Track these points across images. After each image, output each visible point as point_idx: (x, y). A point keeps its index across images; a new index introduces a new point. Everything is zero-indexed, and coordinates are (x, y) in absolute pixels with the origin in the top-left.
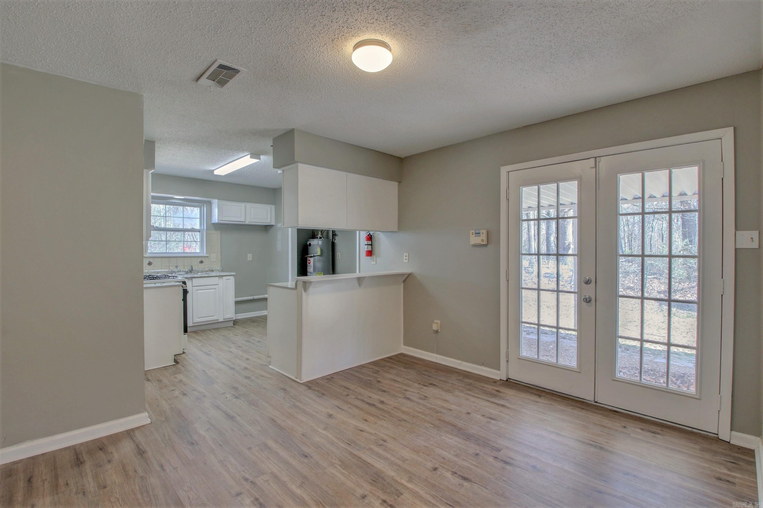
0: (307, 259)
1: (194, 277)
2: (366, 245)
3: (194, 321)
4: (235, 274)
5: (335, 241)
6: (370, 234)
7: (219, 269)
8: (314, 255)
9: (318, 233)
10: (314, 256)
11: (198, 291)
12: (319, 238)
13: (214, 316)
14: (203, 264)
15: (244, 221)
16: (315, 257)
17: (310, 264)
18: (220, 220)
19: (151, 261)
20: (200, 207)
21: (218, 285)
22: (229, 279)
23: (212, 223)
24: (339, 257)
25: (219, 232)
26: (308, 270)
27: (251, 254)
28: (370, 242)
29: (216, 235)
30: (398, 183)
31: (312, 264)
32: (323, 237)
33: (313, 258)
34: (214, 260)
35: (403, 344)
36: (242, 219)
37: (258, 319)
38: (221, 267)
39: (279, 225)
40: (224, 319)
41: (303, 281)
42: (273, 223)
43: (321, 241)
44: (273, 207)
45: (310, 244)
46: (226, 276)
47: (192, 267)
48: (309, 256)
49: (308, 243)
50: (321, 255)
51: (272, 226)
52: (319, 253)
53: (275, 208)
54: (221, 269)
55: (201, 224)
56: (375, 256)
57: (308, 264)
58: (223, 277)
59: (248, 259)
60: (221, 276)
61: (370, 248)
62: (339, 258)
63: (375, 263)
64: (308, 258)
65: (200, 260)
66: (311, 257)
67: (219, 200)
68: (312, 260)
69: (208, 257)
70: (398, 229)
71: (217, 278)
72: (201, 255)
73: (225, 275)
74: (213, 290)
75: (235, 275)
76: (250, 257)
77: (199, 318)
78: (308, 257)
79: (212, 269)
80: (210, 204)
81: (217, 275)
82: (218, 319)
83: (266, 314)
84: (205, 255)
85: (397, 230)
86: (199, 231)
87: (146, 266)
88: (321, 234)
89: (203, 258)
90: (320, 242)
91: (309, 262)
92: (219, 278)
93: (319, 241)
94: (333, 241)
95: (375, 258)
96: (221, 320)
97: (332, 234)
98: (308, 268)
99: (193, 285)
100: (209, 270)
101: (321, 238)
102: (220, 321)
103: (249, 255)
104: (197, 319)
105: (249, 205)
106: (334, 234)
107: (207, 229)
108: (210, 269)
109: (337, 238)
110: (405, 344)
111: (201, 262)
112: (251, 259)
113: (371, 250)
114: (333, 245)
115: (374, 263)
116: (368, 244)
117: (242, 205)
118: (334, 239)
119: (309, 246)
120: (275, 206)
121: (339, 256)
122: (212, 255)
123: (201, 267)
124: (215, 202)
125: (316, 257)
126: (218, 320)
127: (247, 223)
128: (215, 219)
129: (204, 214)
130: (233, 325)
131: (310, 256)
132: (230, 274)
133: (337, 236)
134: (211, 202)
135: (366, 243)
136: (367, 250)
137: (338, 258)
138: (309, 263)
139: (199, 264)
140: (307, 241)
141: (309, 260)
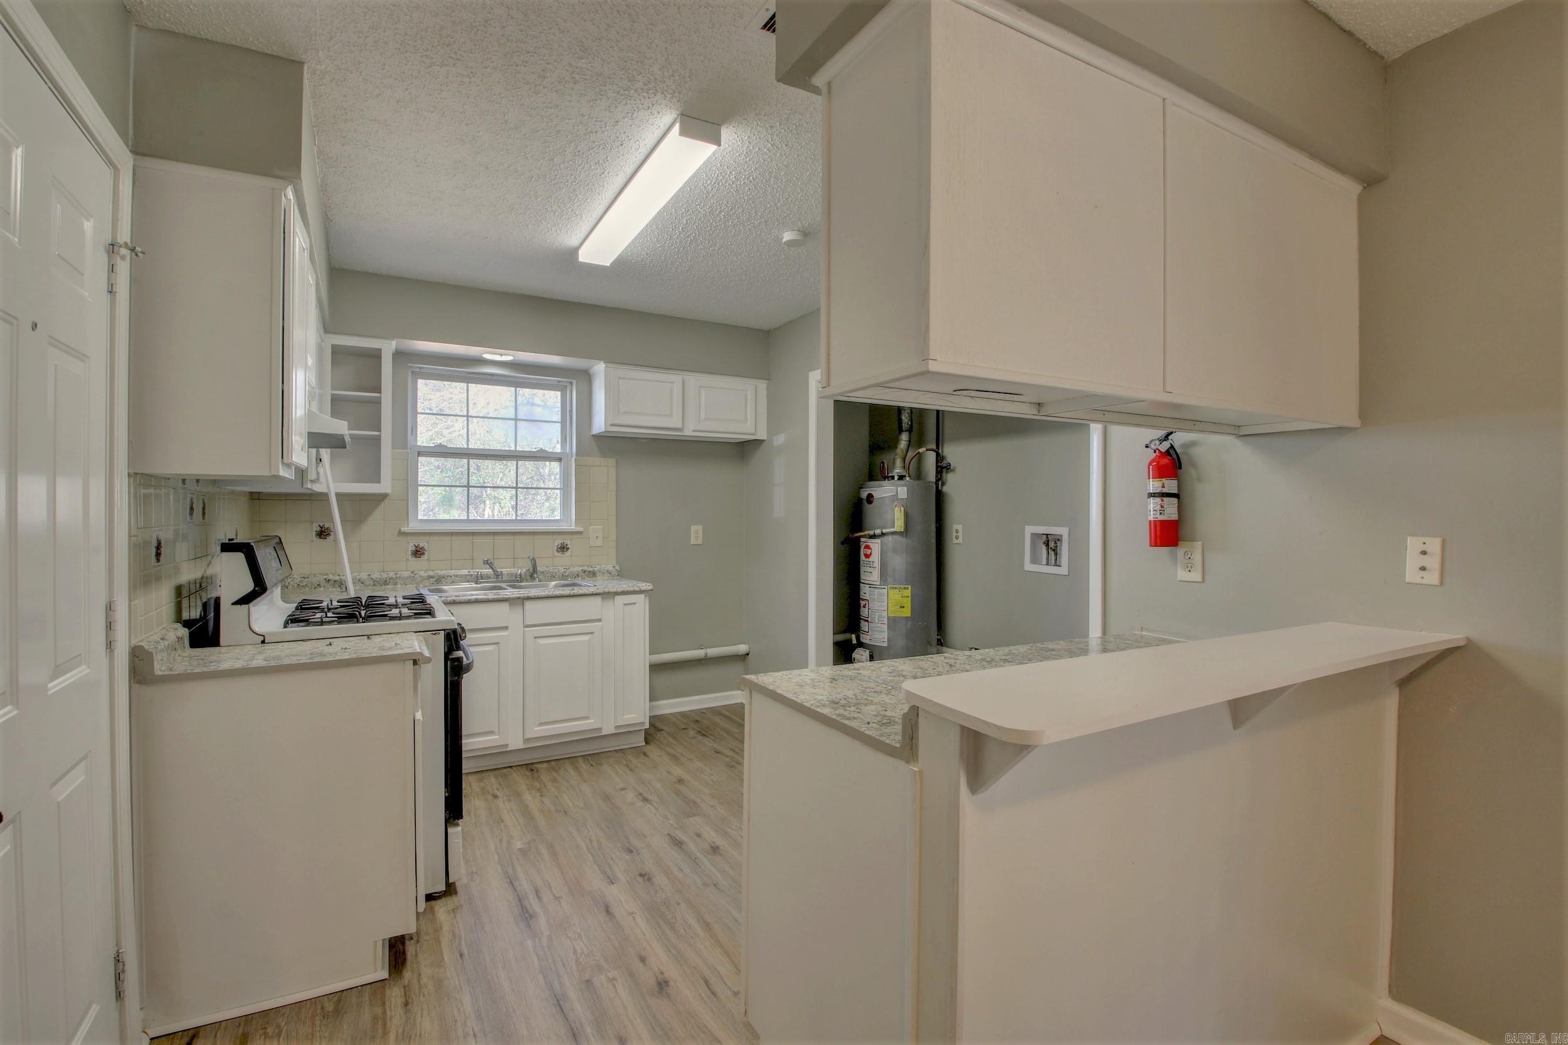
0: (860, 541)
1: (529, 598)
2: (1152, 495)
3: (528, 736)
4: (650, 588)
5: (945, 489)
6: (1172, 447)
7: (610, 568)
8: (884, 531)
9: (894, 463)
10: (883, 534)
11: (542, 641)
12: (896, 478)
13: (587, 718)
14: (569, 553)
15: (680, 426)
16: (885, 539)
17: (871, 559)
18: (612, 425)
19: (421, 545)
20: (563, 389)
21: (600, 620)
22: (635, 603)
23: (593, 435)
24: (957, 538)
25: (612, 462)
26: (862, 577)
27: (701, 527)
28: (1171, 486)
29: (604, 470)
30: (1362, 188)
31: (876, 558)
32: (909, 476)
33: (878, 541)
34: (599, 543)
35: (1386, 992)
36: (675, 422)
37: (717, 719)
38: (617, 564)
39: (780, 439)
40: (617, 727)
41: (961, 725)
42: (762, 435)
43: (906, 488)
44: (762, 385)
45: (870, 496)
46: (623, 593)
47: (534, 562)
48: (866, 533)
49: (864, 495)
50: (906, 533)
51: (757, 443)
52: (899, 525)
53: (768, 389)
54: (618, 567)
55: (566, 440)
56: (1198, 545)
57: (862, 557)
58: (617, 598)
59: (693, 541)
60: (609, 593)
61: (1171, 512)
62: (960, 540)
63: (1199, 579)
64: (863, 540)
65: (559, 541)
66: (874, 537)
67: (610, 365)
68: (876, 545)
69: (580, 533)
70: (1362, 416)
71: (599, 599)
72: (564, 527)
73: (620, 590)
74: (586, 638)
75: (651, 590)
76: (696, 533)
77: (541, 724)
78: (862, 536)
79: (591, 569)
80: (586, 377)
81: (598, 591)
82: (600, 727)
83: (739, 701)
84: (573, 527)
85: (1355, 422)
86: (560, 460)
87: (408, 560)
88: (902, 465)
89: (569, 537)
90: (902, 491)
91: (868, 552)
92: (603, 599)
93: (899, 488)
94: (940, 488)
95: (1197, 557)
96: (608, 729)
97: (937, 467)
98: (862, 569)
99: (527, 623)
100: (582, 570)
101: (901, 478)
102: (604, 733)
103: (693, 528)
104: (536, 729)
105: (694, 380)
106: (944, 465)
107: (578, 454)
108: (586, 568)
109: (950, 477)
110: (1400, 990)
111: (563, 548)
112: (700, 542)
113: (1175, 517)
114: (940, 498)
115: (1196, 576)
116: (1165, 490)
117: (675, 379)
118: (940, 483)
119: (865, 502)
120: (766, 382)
121: (960, 534)
122: (591, 527)
123: (563, 562)
124: (599, 369)
125: (890, 538)
126: (600, 729)
127: (689, 432)
128: (599, 424)
129: (571, 411)
130: (644, 744)
131: (871, 533)
132: (637, 589)
133: (953, 470)
134: (591, 371)
135: (1154, 485)
136: (1161, 518)
137: (955, 541)
138: (867, 556)
139: (556, 554)
140: (861, 488)
141: (867, 547)
